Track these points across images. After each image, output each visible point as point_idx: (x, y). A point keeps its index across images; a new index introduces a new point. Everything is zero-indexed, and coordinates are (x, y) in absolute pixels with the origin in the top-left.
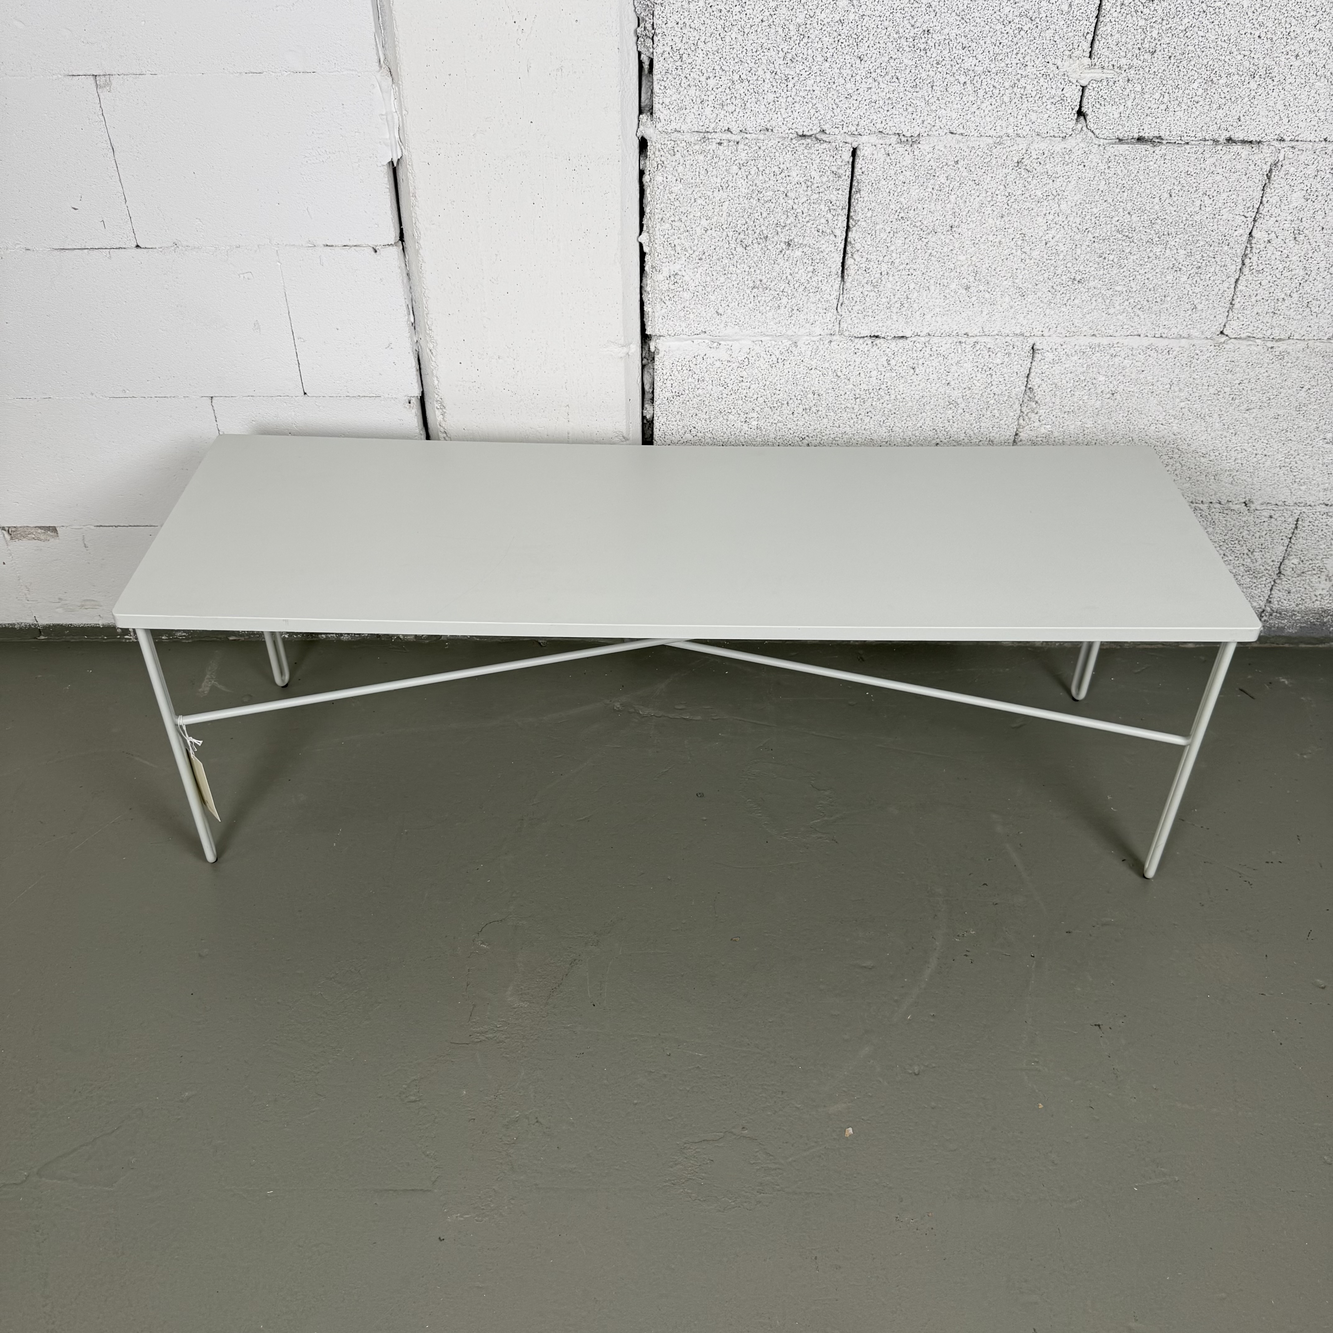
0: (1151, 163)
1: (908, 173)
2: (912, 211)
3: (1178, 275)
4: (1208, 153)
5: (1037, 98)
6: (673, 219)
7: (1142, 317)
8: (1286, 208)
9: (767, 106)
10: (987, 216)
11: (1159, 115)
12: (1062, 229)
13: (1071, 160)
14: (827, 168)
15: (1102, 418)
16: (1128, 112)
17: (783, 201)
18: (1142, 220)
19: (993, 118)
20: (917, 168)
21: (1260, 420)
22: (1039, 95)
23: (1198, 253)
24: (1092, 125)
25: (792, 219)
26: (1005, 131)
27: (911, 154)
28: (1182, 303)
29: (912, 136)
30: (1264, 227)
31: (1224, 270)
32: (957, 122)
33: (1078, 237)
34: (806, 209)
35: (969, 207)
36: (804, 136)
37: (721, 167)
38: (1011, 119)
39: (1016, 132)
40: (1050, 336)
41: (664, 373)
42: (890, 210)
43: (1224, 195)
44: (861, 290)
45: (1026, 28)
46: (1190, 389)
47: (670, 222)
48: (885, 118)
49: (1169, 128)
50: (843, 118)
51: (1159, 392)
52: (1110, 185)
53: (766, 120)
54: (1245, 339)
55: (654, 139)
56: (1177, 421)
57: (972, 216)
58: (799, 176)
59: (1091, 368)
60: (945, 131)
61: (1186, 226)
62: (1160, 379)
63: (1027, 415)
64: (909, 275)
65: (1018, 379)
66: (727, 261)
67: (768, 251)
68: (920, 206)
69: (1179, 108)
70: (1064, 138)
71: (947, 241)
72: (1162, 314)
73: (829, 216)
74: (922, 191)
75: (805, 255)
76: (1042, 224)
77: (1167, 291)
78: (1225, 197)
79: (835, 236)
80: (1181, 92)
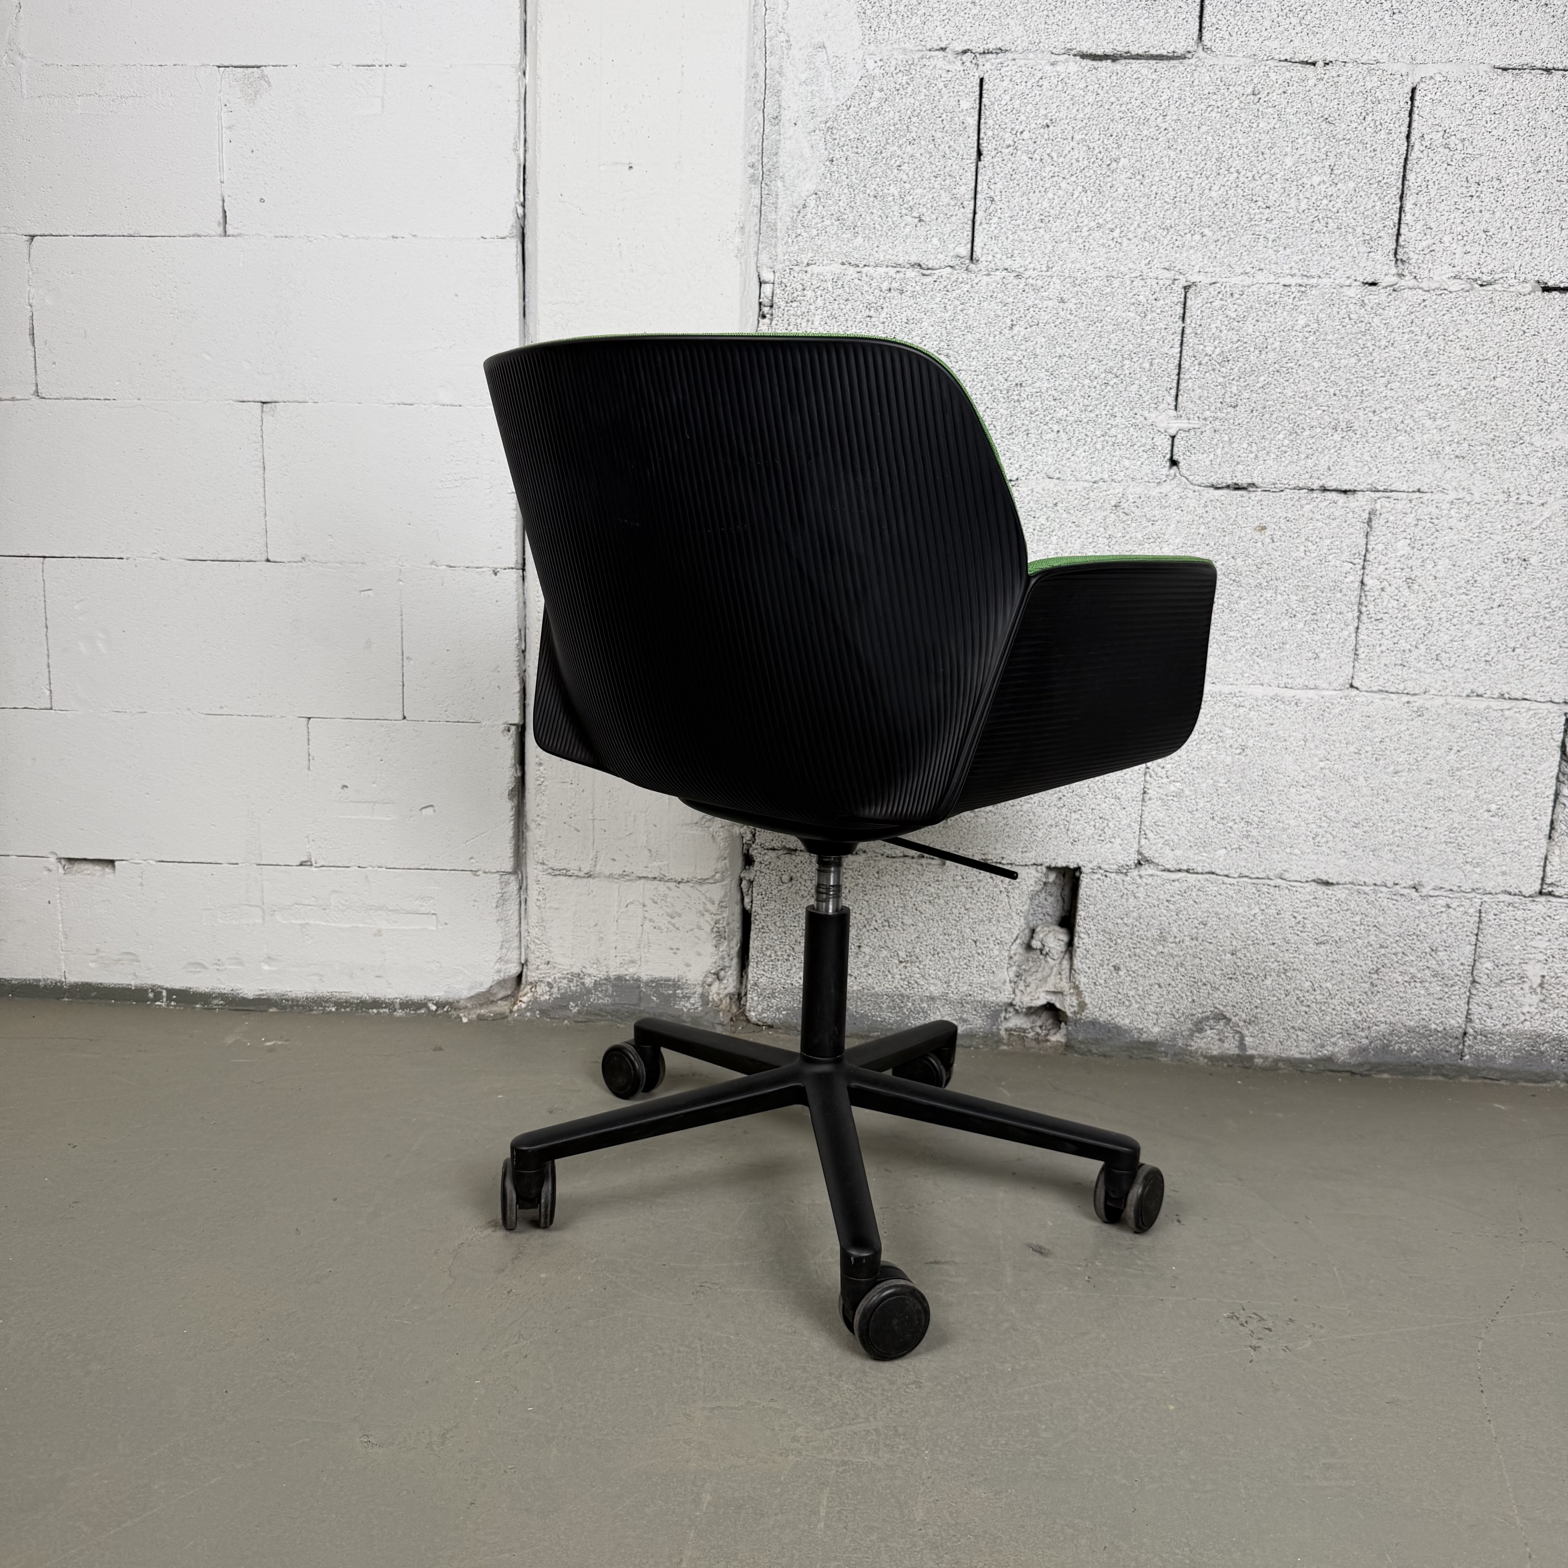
0: (1249, 509)
3: (1294, 622)
4: (1304, 501)
5: (1128, 446)
7: (1262, 665)
8: (1393, 555)
11: (1249, 463)
13: (1168, 504)
15: (1235, 776)
16: (1219, 460)
18: (1248, 564)
19: (1087, 464)
21: (1411, 785)
22: (1130, 444)
23: (1311, 599)
24: (1184, 472)
26: (1100, 476)
28: (1302, 651)
30: (1374, 574)
31: (1342, 618)
32: (1053, 467)
38: (1106, 465)
39: (1111, 478)
43: (1328, 541)
45: (1111, 383)
46: (1328, 746)
49: (1261, 476)
51: (1293, 748)
52: (1211, 528)
54: (1376, 692)
56: (1319, 783)
60: (1044, 473)
61: (1294, 571)
62: (1292, 734)
69: (1268, 457)
70: (1159, 483)
72: (1282, 663)
77: (1285, 638)
78: (1328, 543)
80: (1268, 442)
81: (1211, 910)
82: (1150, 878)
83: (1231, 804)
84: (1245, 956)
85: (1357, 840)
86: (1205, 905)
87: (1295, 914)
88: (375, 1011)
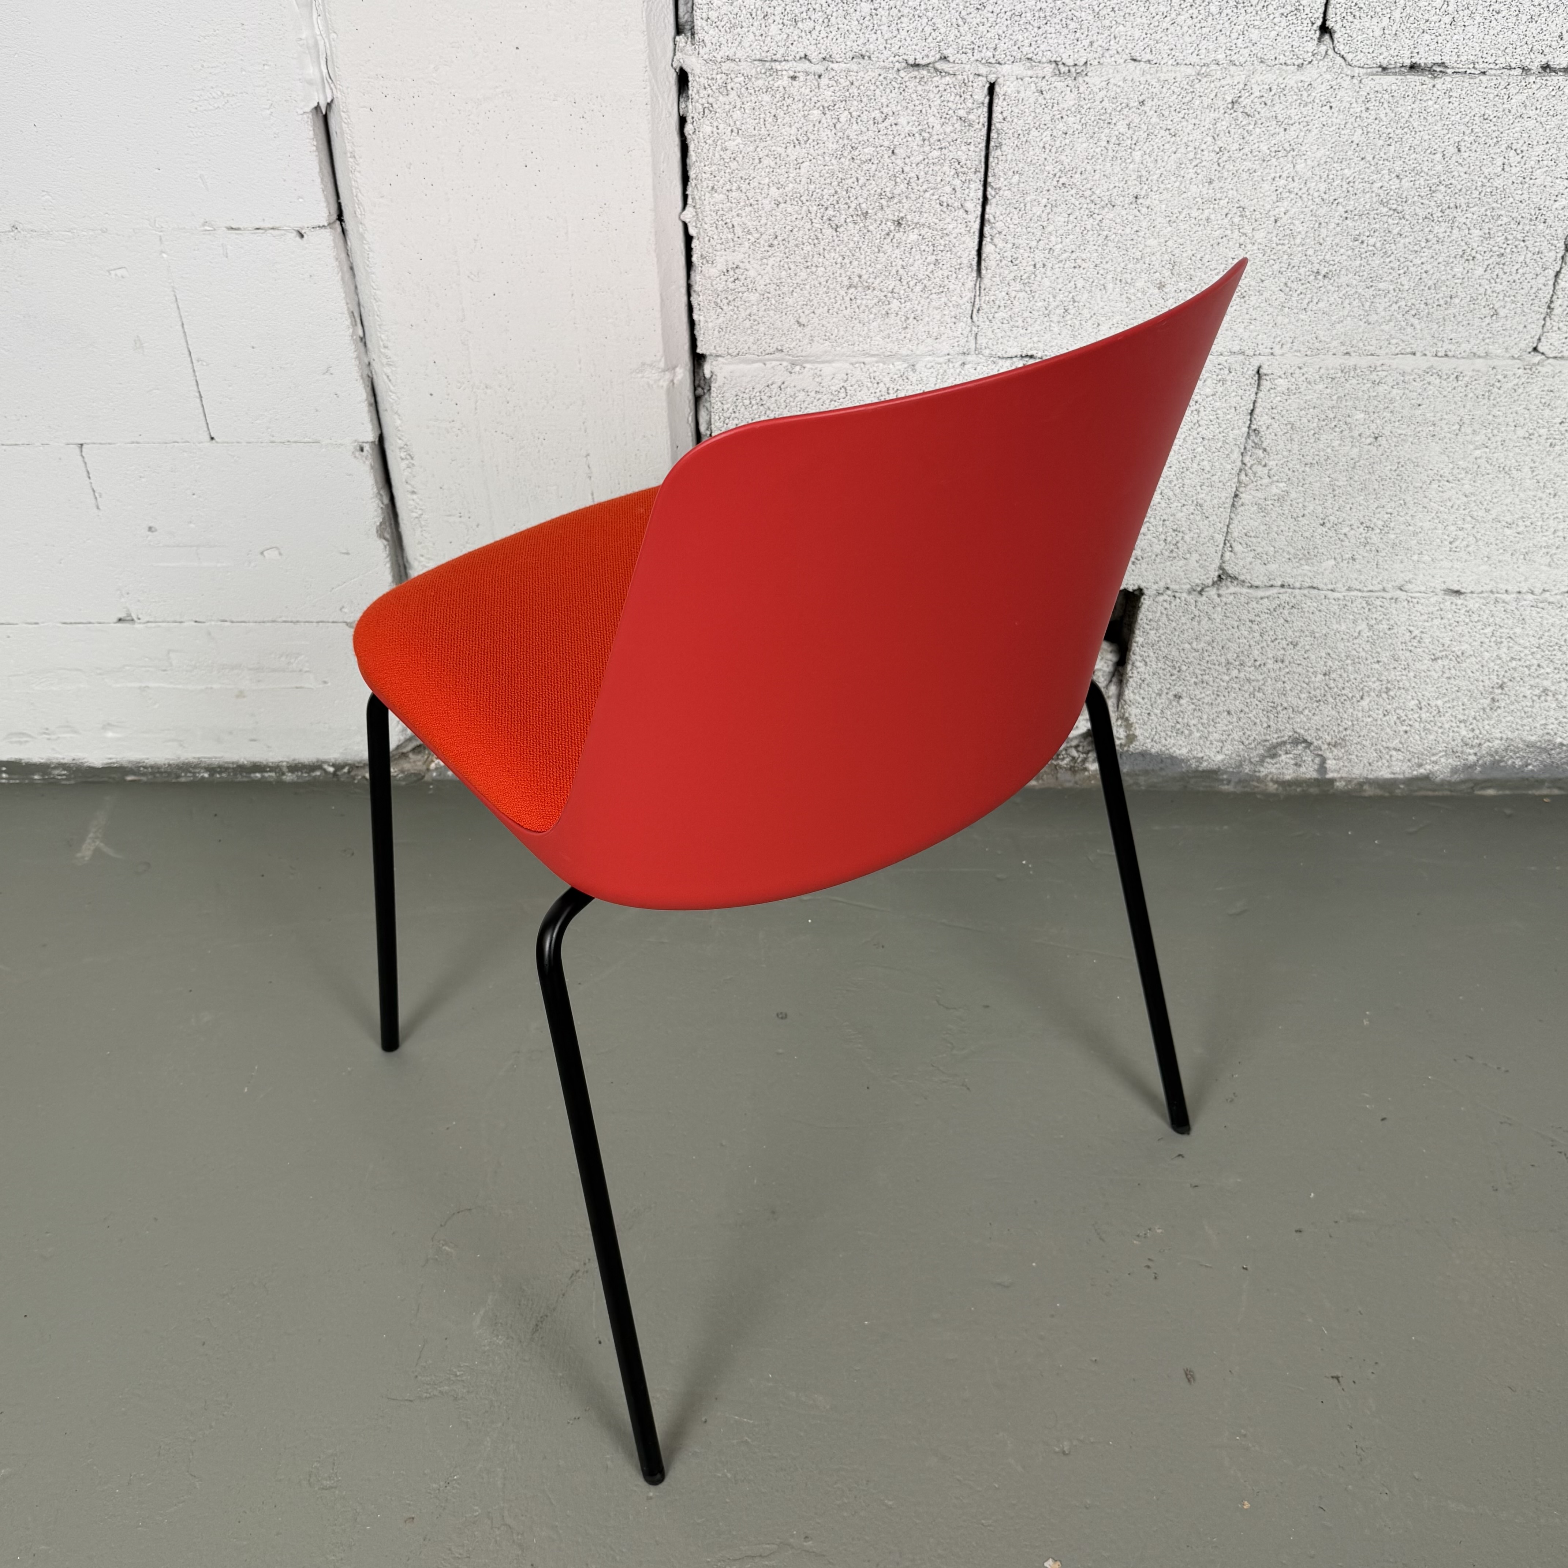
0: (1430, 103)
1: (1071, 119)
2: (1078, 175)
3: (1471, 266)
4: (1514, 87)
6: (728, 187)
7: (1418, 327)
9: (861, 21)
10: (1188, 182)
11: (1440, 31)
12: (1299, 200)
13: (1311, 99)
14: (951, 112)
15: (1360, 473)
16: (1395, 27)
17: (889, 161)
18: (1417, 186)
19: (1194, 38)
20: (1083, 112)
23: (1500, 234)
24: (1342, 47)
25: (903, 186)
26: (1212, 56)
27: (1075, 91)
28: (1476, 306)
29: (1076, 65)
31: (1539, 259)
32: (1141, 44)
33: (1322, 212)
34: (922, 173)
35: (1162, 169)
36: (916, 66)
37: (796, 111)
38: (1222, 39)
39: (1228, 58)
40: (1282, 355)
41: (725, 409)
42: (1046, 173)
44: (1006, 289)
46: (1489, 431)
47: (725, 192)
48: (1035, 39)
49: (1456, 50)
50: (973, 39)
51: (1443, 434)
52: (1370, 135)
53: (859, 43)
55: (697, 71)
56: (1469, 476)
57: (1166, 182)
58: (911, 124)
59: (1344, 402)
60: (1125, 57)
61: (1483, 194)
62: (1445, 417)
63: (1250, 468)
64: (1075, 267)
65: (1238, 417)
66: (809, 248)
67: (869, 234)
68: (1089, 168)
70: (1300, 66)
71: (1131, 218)
72: (1447, 323)
73: (957, 182)
74: (1091, 145)
75: (923, 239)
76: (1269, 193)
77: (1455, 290)
78: (1539, 153)
79: (966, 211)
81: (1304, 629)
82: (1232, 597)
83: (1348, 507)
84: (1341, 676)
85: (1508, 543)
86: (1298, 624)
87: (1411, 628)
88: (258, 775)
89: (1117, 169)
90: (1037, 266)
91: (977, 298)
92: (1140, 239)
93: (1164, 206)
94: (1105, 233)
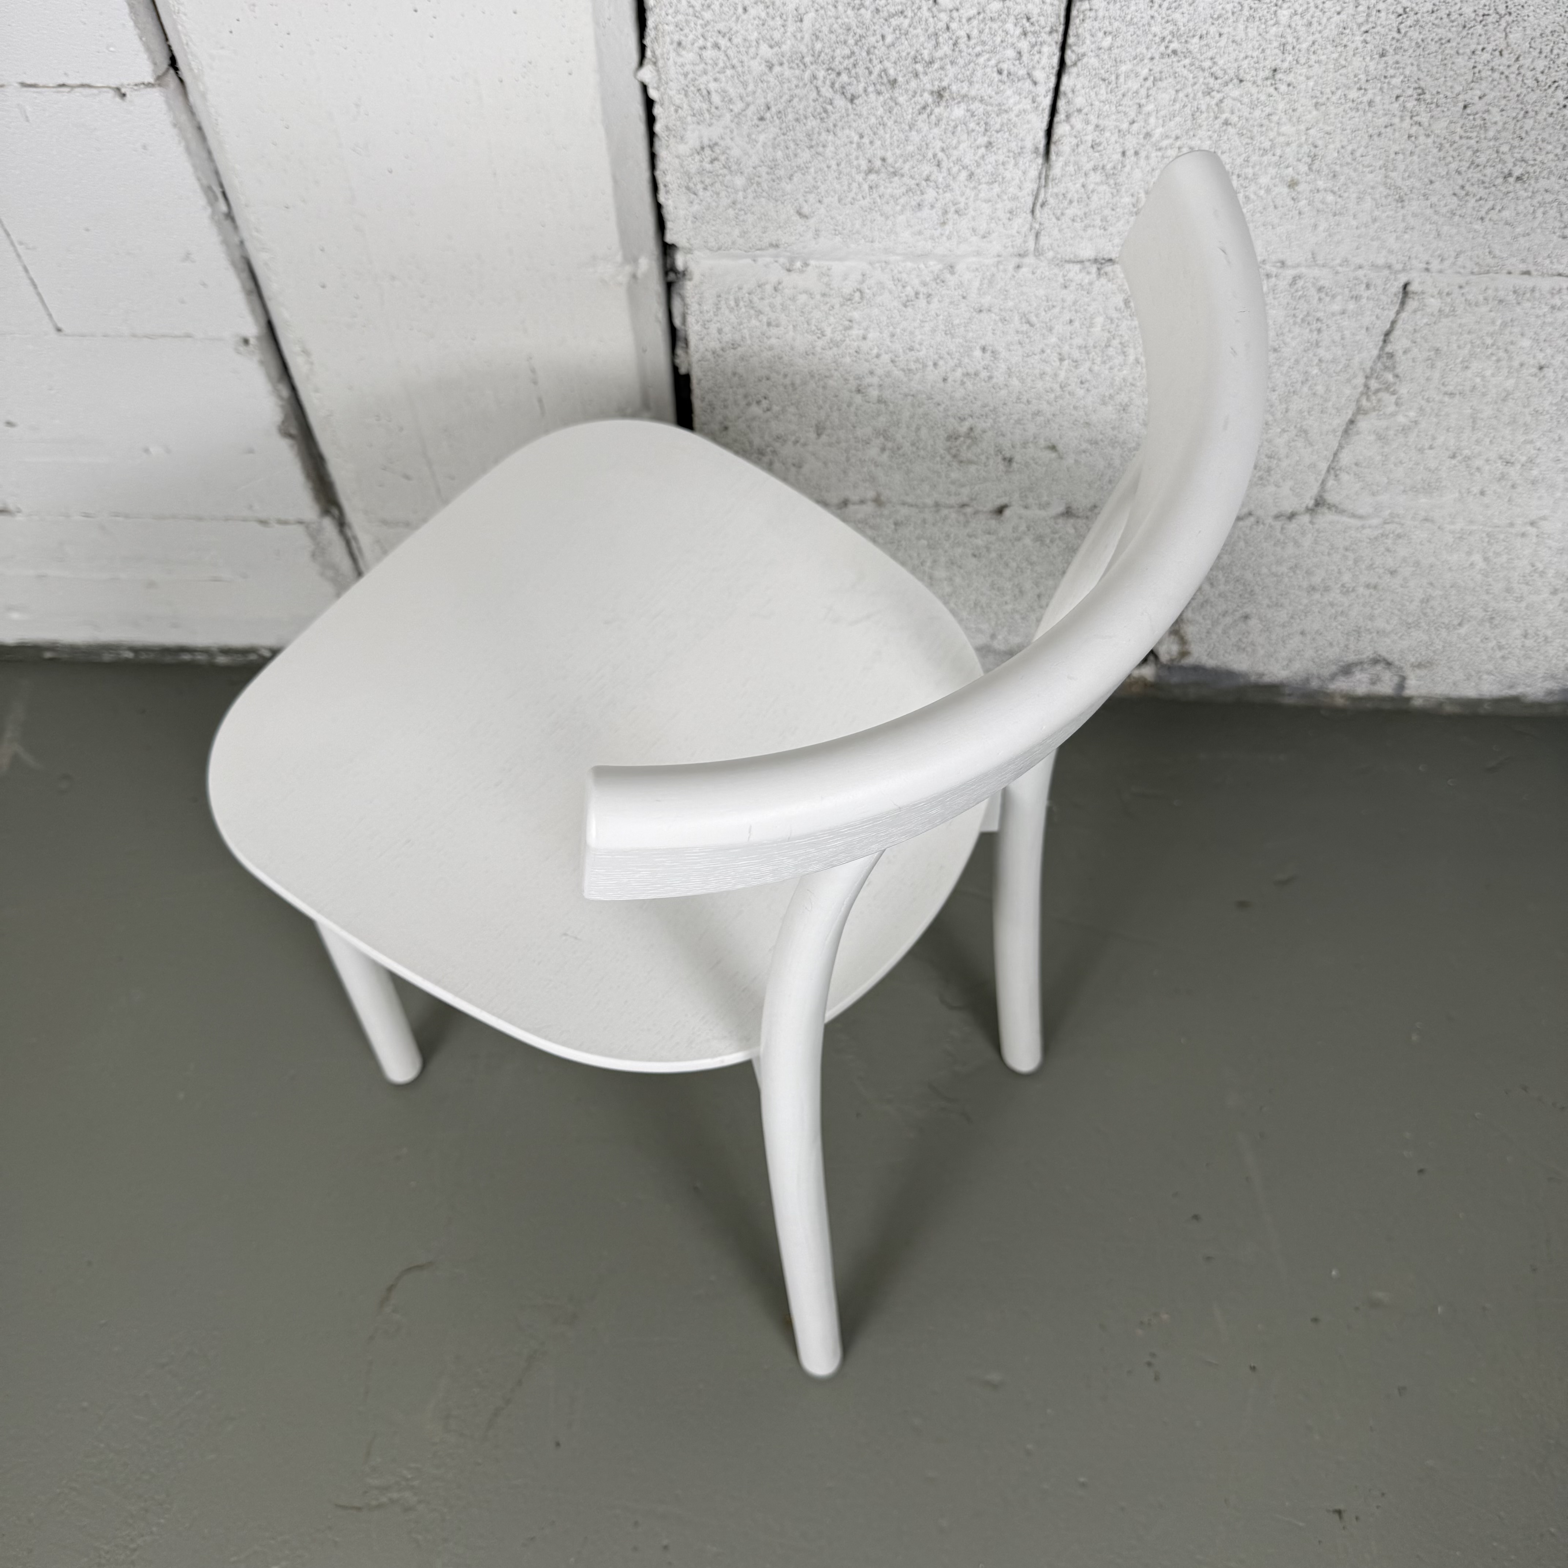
2: (1196, 40)
10: (1351, 53)
12: (1503, 81)
15: (1511, 405)
17: (928, 14)
25: (946, 49)
34: (975, 32)
35: (1317, 35)
40: (1441, 272)
42: (1150, 36)
44: (1082, 180)
47: (696, 49)
57: (1320, 52)
59: (1509, 328)
63: (1375, 393)
65: (1368, 340)
67: (898, 107)
68: (1213, 30)
71: (1263, 98)
73: (1024, 45)
75: (973, 115)
76: (1463, 71)
79: (1035, 83)
81: (1408, 558)
82: (1327, 524)
83: (1488, 440)
84: (1441, 604)
89: (1253, 33)
90: (1128, 153)
91: (1042, 191)
92: (1273, 125)
93: (1311, 83)
94: (1224, 116)
